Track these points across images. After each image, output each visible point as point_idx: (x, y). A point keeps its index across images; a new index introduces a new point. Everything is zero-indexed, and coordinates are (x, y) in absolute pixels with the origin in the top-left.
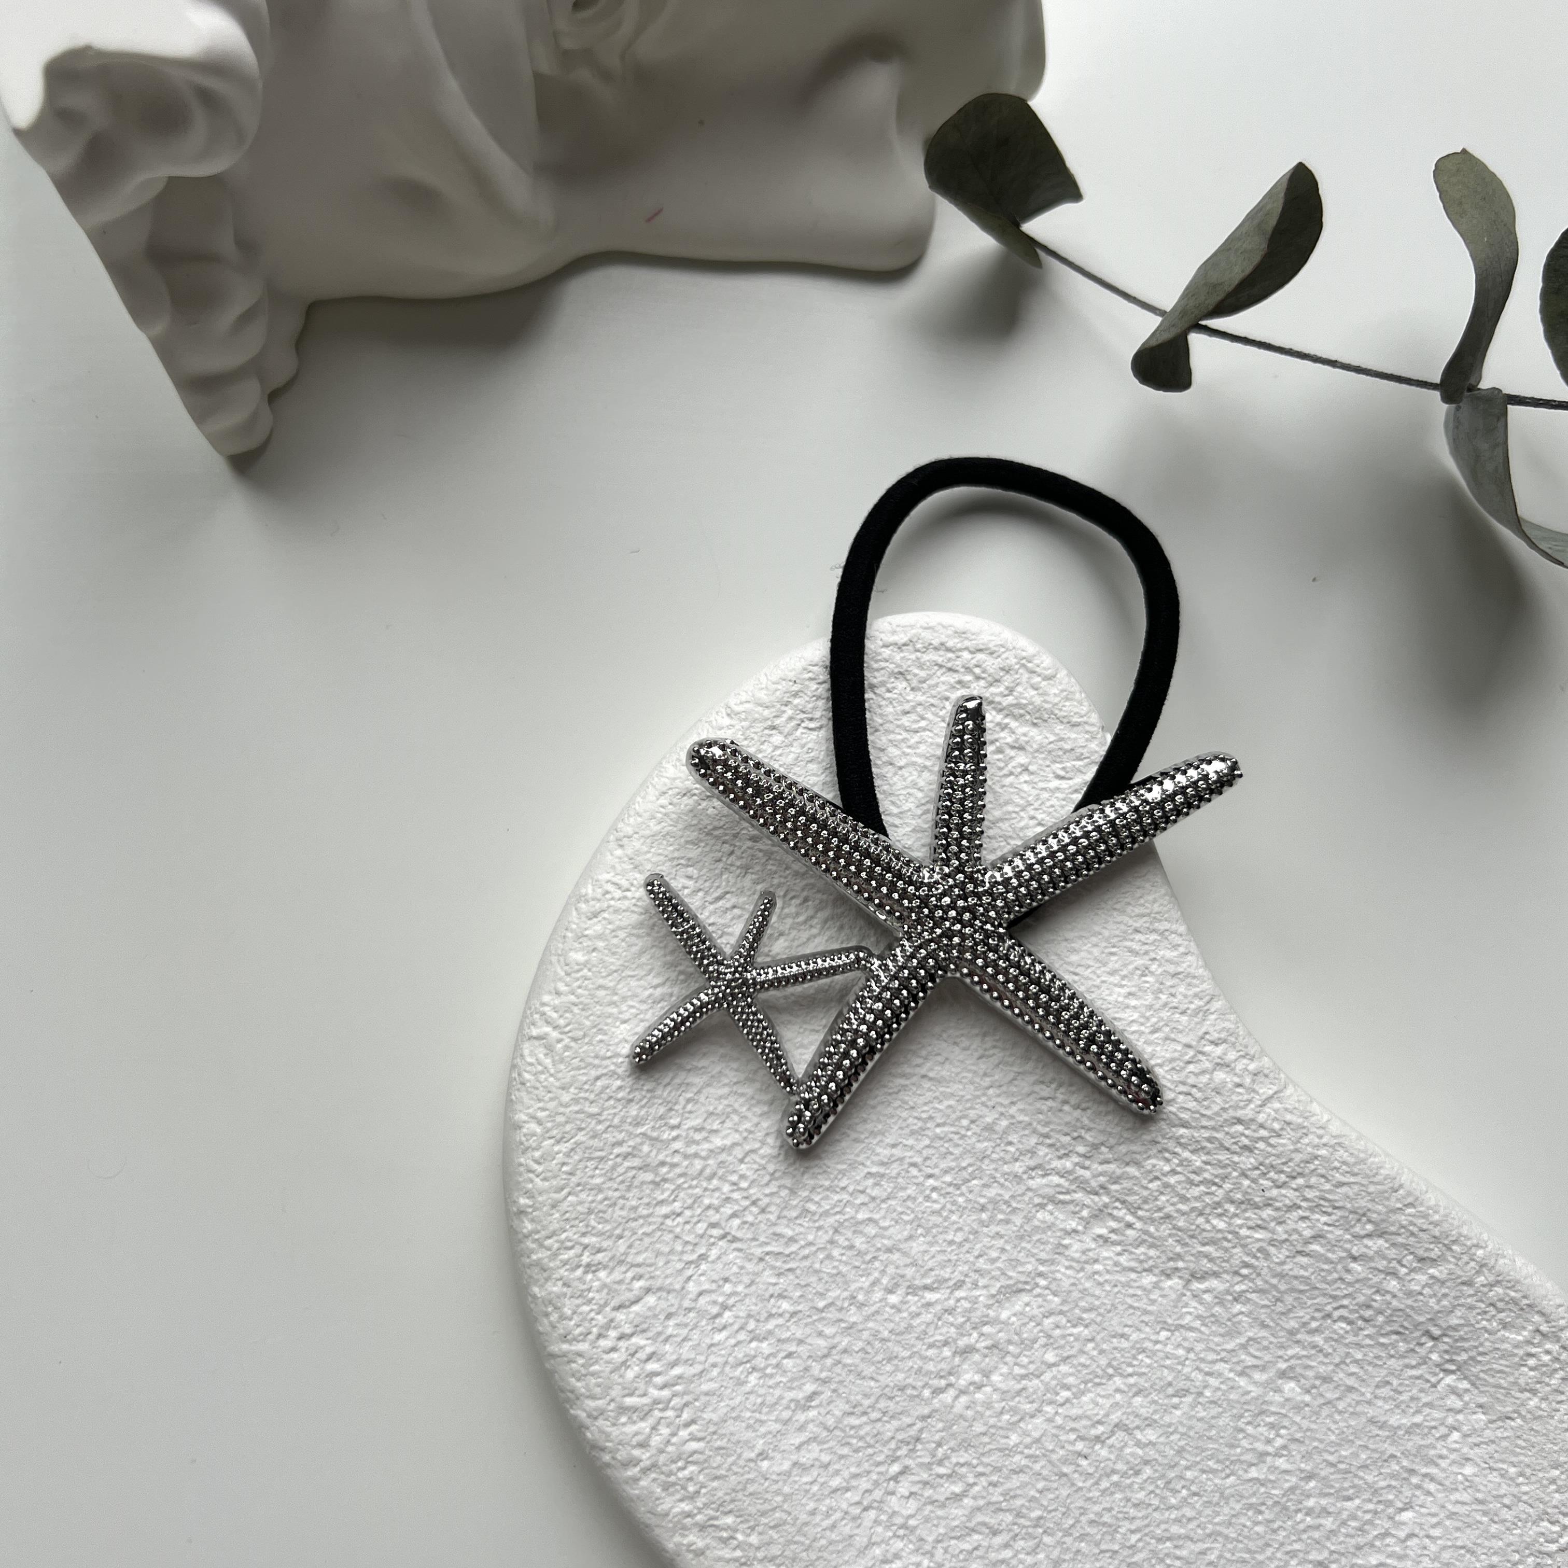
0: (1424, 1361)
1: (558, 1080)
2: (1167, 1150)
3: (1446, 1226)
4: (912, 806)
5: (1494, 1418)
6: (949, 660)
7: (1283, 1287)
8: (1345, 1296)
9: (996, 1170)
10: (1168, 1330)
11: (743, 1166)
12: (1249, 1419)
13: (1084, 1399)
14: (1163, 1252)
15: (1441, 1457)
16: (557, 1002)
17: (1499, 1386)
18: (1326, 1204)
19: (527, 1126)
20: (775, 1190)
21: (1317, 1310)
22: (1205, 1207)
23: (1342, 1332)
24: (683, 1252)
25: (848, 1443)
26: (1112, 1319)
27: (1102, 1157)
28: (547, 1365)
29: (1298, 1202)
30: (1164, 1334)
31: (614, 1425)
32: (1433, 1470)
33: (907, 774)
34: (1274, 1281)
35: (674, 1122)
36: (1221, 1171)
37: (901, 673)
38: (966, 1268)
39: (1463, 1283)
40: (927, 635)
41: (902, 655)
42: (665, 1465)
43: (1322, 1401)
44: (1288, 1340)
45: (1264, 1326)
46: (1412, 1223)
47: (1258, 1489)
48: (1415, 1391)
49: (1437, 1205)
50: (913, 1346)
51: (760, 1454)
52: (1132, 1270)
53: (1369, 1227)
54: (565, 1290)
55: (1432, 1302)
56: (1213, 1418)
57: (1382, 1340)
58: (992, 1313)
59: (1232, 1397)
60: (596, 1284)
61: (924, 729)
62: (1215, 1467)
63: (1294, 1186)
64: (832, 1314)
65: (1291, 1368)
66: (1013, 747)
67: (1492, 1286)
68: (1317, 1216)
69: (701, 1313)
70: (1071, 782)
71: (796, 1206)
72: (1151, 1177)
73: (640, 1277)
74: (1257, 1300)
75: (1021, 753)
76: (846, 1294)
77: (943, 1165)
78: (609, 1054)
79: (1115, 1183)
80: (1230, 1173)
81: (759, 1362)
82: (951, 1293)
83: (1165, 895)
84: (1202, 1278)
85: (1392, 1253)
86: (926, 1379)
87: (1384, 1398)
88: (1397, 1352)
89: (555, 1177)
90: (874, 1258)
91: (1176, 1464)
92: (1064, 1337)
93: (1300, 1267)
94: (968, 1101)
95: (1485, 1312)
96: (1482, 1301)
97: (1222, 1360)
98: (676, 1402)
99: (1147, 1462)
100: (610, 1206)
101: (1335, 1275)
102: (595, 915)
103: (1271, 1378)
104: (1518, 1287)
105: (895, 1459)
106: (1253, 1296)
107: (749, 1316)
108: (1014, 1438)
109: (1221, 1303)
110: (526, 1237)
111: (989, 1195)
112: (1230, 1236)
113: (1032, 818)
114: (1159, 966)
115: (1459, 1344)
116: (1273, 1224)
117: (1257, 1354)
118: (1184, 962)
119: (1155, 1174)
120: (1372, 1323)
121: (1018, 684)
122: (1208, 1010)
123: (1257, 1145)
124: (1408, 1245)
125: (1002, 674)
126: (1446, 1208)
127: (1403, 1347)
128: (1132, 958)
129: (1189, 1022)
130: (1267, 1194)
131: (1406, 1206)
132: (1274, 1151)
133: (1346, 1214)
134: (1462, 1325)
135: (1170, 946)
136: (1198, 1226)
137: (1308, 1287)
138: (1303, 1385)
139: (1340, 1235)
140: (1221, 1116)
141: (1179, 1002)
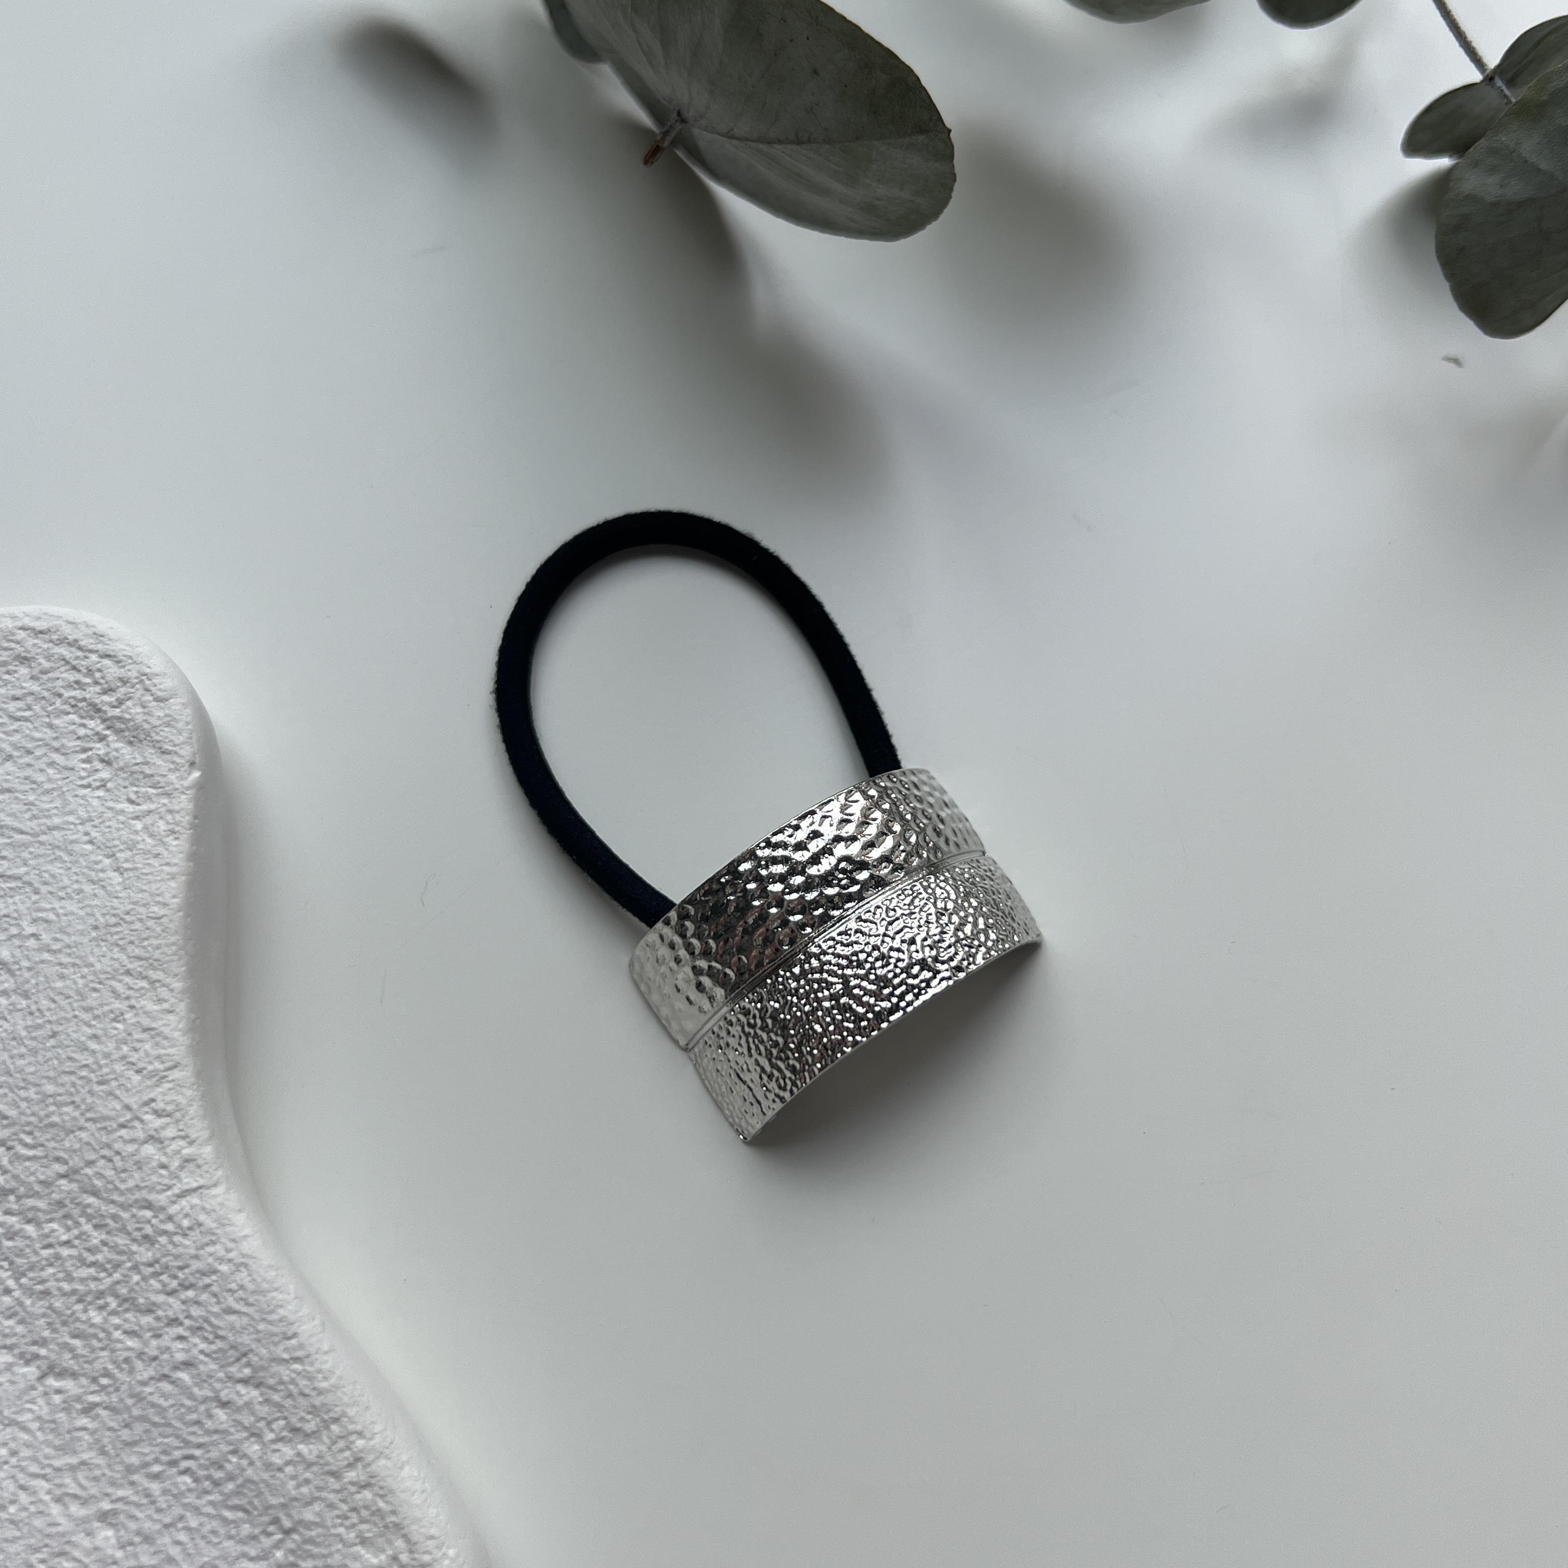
0: (264, 1556)
2: (71, 1217)
3: (329, 1399)
6: (77, 658)
7: (136, 1412)
8: (199, 1446)
14: (30, 1332)
18: (209, 1329)
21: (164, 1452)
22: (89, 1292)
23: (183, 1488)
29: (181, 1317)
34: (130, 1402)
36: (115, 1257)
37: (26, 658)
39: (333, 1474)
40: (67, 630)
41: (36, 641)
44: (123, 1478)
45: (103, 1452)
46: (293, 1381)
53: (247, 1371)
55: (291, 1484)
57: (228, 1514)
59: (36, 1523)
61: (27, 720)
63: (183, 1297)
65: (115, 1513)
66: (102, 761)
67: (364, 1487)
68: (196, 1340)
70: (138, 808)
72: (46, 1242)
74: (107, 1420)
75: (108, 768)
79: (11, 1239)
80: (124, 1262)
83: (174, 944)
84: (62, 1374)
85: (263, 1411)
88: (238, 1535)
93: (161, 1394)
96: (343, 1501)
97: (44, 1477)
101: (194, 1416)
103: (88, 1516)
104: (389, 1498)
106: (104, 1413)
109: (67, 1409)
112: (102, 1335)
113: (87, 834)
114: (136, 1015)
115: (308, 1547)
116: (148, 1334)
117: (84, 1482)
118: (162, 1019)
119: (51, 1240)
120: (220, 1488)
121: (130, 698)
122: (166, 1076)
123: (160, 1239)
124: (283, 1406)
125: (119, 684)
126: (340, 1378)
127: (246, 1529)
128: (113, 1000)
129: (140, 1083)
130: (154, 1298)
131: (296, 1360)
132: (174, 1251)
133: (227, 1347)
134: (317, 1525)
135: (155, 999)
136: (74, 1313)
137: (163, 1421)
138: (122, 1537)
139: (214, 1370)
140: (133, 1194)
141: (139, 1059)
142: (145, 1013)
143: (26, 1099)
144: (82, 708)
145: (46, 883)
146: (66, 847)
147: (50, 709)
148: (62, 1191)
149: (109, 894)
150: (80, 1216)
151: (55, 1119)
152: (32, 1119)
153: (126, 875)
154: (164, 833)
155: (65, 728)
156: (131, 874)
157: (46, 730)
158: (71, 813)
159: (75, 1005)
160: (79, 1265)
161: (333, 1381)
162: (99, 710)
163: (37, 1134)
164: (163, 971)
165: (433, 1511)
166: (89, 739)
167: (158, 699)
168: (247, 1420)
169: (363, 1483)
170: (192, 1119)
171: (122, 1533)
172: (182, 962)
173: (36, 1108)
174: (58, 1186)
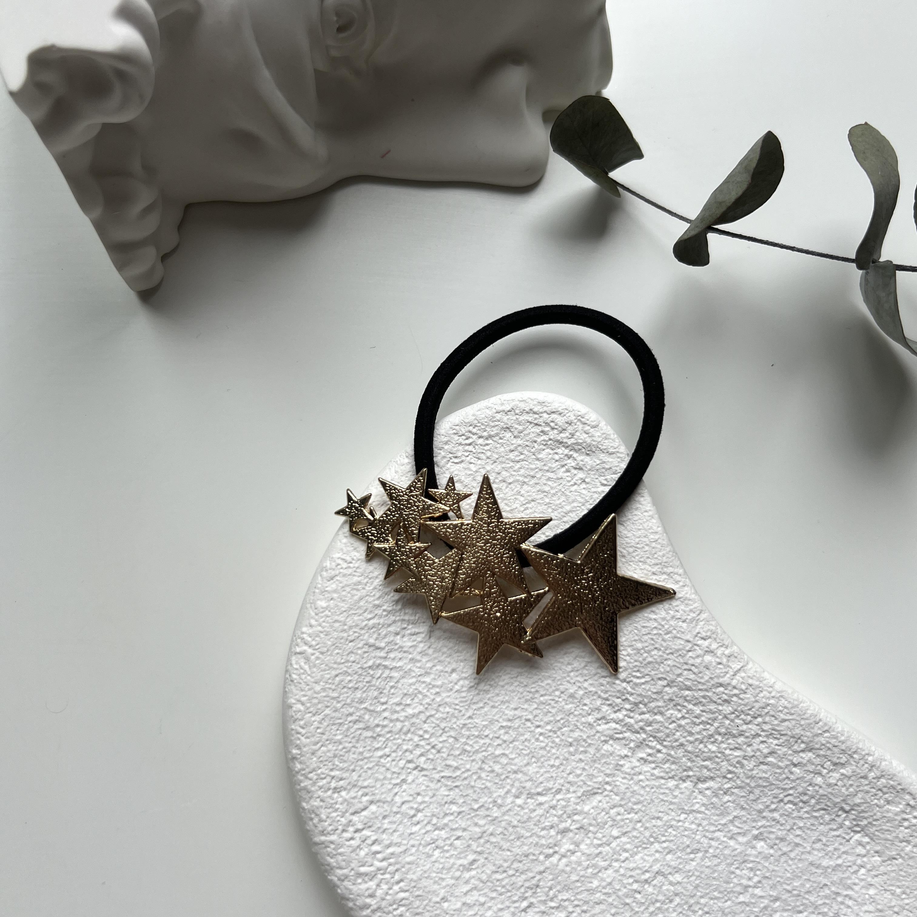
0: (841, 826)
1: (312, 677)
2: (679, 704)
3: (849, 743)
4: (518, 506)
5: (886, 859)
6: (536, 419)
7: (753, 784)
8: (791, 788)
9: (577, 721)
10: (686, 813)
11: (426, 725)
12: (737, 866)
13: (637, 857)
14: (680, 766)
15: (855, 884)
16: (311, 631)
17: (886, 840)
18: (776, 733)
19: (295, 706)
20: (445, 739)
21: (775, 797)
22: (703, 738)
23: (790, 810)
24: (391, 779)
25: (496, 890)
26: (651, 808)
27: (640, 711)
28: (313, 850)
29: (759, 732)
30: (683, 816)
31: (354, 884)
32: (850, 892)
33: (514, 487)
34: (748, 781)
35: (383, 700)
36: (711, 716)
37: (507, 428)
38: (562, 781)
40: (522, 405)
41: (508, 417)
42: (385, 907)
43: (780, 853)
44: (758, 816)
45: (743, 808)
46: (828, 742)
47: (745, 909)
48: (836, 845)
49: (843, 731)
50: (533, 829)
51: (442, 899)
52: (662, 778)
53: (803, 746)
54: (321, 804)
55: (844, 790)
56: (715, 865)
57: (816, 814)
58: (579, 808)
59: (726, 852)
60: (340, 800)
61: (523, 460)
62: (718, 895)
63: (756, 723)
64: (482, 812)
65: (761, 833)
66: (575, 468)
67: (880, 778)
68: (771, 740)
69: (404, 815)
71: (458, 748)
72: (670, 721)
73: (367, 794)
74: (738, 793)
75: (581, 471)
76: (490, 800)
77: (546, 719)
78: (343, 661)
79: (649, 726)
80: (717, 717)
81: (440, 843)
82: (554, 796)
83: (670, 551)
84: (706, 780)
85: (818, 761)
86: (541, 849)
87: (818, 850)
88: (824, 821)
89: (313, 736)
90: (507, 777)
91: (695, 895)
92: (623, 820)
93: (762, 772)
94: (559, 680)
95: (876, 795)
96: (873, 788)
97: (719, 830)
98: (391, 869)
99: (676, 895)
100: (346, 752)
101: (784, 776)
102: (332, 579)
103: (749, 840)
104: (895, 778)
105: (526, 898)
106: (736, 791)
107: (433, 815)
108: (595, 883)
109: (716, 796)
110: (297, 772)
111: (574, 736)
112: (719, 755)
115: (861, 815)
116: (745, 746)
117: (740, 825)
119: (673, 719)
120: (808, 804)
121: (577, 431)
122: (699, 619)
123: (733, 699)
124: (827, 755)
125: (567, 426)
126: (848, 732)
127: (827, 818)
129: (688, 627)
130: (740, 728)
131: (824, 732)
132: (743, 702)
133: (788, 738)
134: (863, 803)
136: (700, 750)
137: (768, 784)
138: (769, 843)
139: (785, 751)
140: (710, 682)
141: (681, 615)
144: (551, 444)
147: (533, 450)
148: (668, 694)
150: (684, 702)
151: (650, 659)
155: (547, 458)
157: (537, 462)
160: (693, 726)
162: (561, 443)
163: (642, 670)
166: (562, 459)
167: (593, 427)
174: (666, 692)
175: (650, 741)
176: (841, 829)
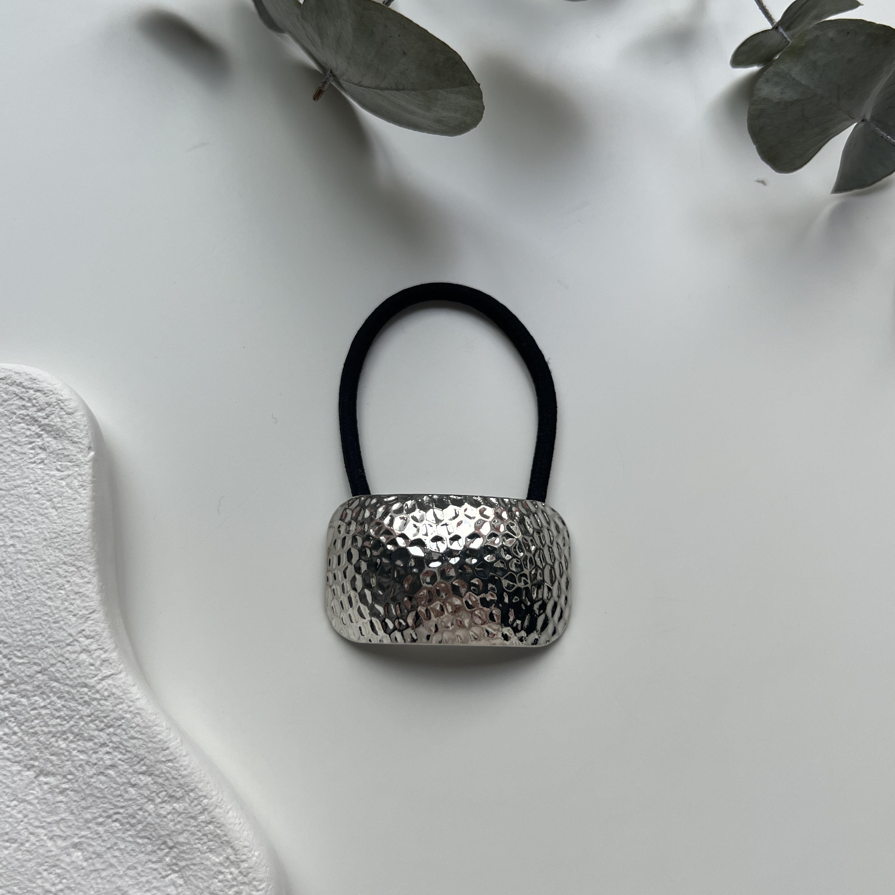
0: (160, 861)
2: (45, 693)
3: (188, 779)
6: (22, 392)
7: (88, 792)
8: (122, 807)
10: (18, 801)
12: (47, 867)
14: (29, 754)
17: (198, 887)
18: (122, 747)
21: (104, 811)
22: (58, 732)
23: (115, 829)
27: (11, 689)
29: (107, 742)
30: (14, 803)
34: (84, 787)
36: (70, 713)
40: (16, 377)
43: (92, 868)
44: (84, 825)
45: (72, 813)
46: (168, 772)
48: (150, 877)
49: (189, 766)
52: (9, 760)
53: (144, 768)
55: (171, 824)
56: (25, 861)
57: (139, 841)
59: (40, 851)
63: (107, 732)
65: (81, 843)
66: (41, 448)
67: (209, 823)
68: (116, 754)
70: (62, 473)
72: (32, 707)
74: (73, 797)
75: (44, 452)
79: (13, 706)
80: (75, 715)
83: (88, 547)
84: (47, 775)
85: (154, 787)
87: (130, 877)
88: (146, 850)
93: (100, 782)
95: (201, 839)
96: (199, 831)
97: (42, 827)
101: (118, 793)
103: (67, 846)
104: (222, 829)
106: (71, 793)
109: (51, 792)
112: (67, 753)
113: (36, 489)
114: (71, 586)
115: (182, 855)
116: (91, 752)
117: (63, 829)
118: (85, 587)
119: (36, 706)
120: (134, 828)
121: (53, 414)
122: (89, 617)
123: (93, 703)
124: (164, 785)
125: (46, 406)
126: (193, 768)
127: (150, 848)
128: (57, 578)
129: (76, 621)
130: (92, 733)
131: (169, 761)
132: (101, 708)
133: (133, 757)
134: (186, 843)
135: (80, 576)
136: (51, 743)
137: (101, 796)
138: (85, 855)
139: (126, 769)
140: (77, 680)
141: (74, 609)
142: (75, 584)
143: (16, 633)
144: (27, 420)
145: (16, 517)
146: (25, 496)
147: (10, 421)
148: (39, 680)
149: (51, 522)
150: (50, 693)
151: (32, 643)
152: (20, 643)
153: (59, 511)
154: (77, 487)
155: (19, 431)
156: (62, 510)
157: (9, 433)
158: (27, 478)
159: (38, 582)
160: (51, 718)
161: (189, 770)
162: (36, 421)
163: (24, 651)
164: (83, 561)
165: (245, 833)
166: (32, 437)
167: (68, 414)
168: (146, 793)
169: (208, 822)
170: (105, 639)
171: (86, 853)
172: (93, 556)
173: (21, 637)
174: (37, 678)
175: (10, 721)
176: (161, 864)
